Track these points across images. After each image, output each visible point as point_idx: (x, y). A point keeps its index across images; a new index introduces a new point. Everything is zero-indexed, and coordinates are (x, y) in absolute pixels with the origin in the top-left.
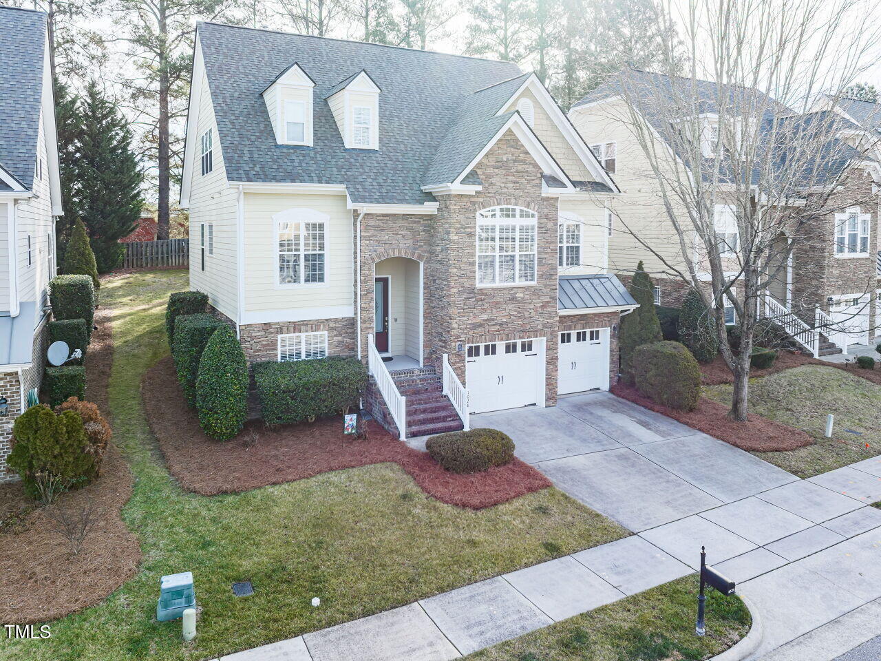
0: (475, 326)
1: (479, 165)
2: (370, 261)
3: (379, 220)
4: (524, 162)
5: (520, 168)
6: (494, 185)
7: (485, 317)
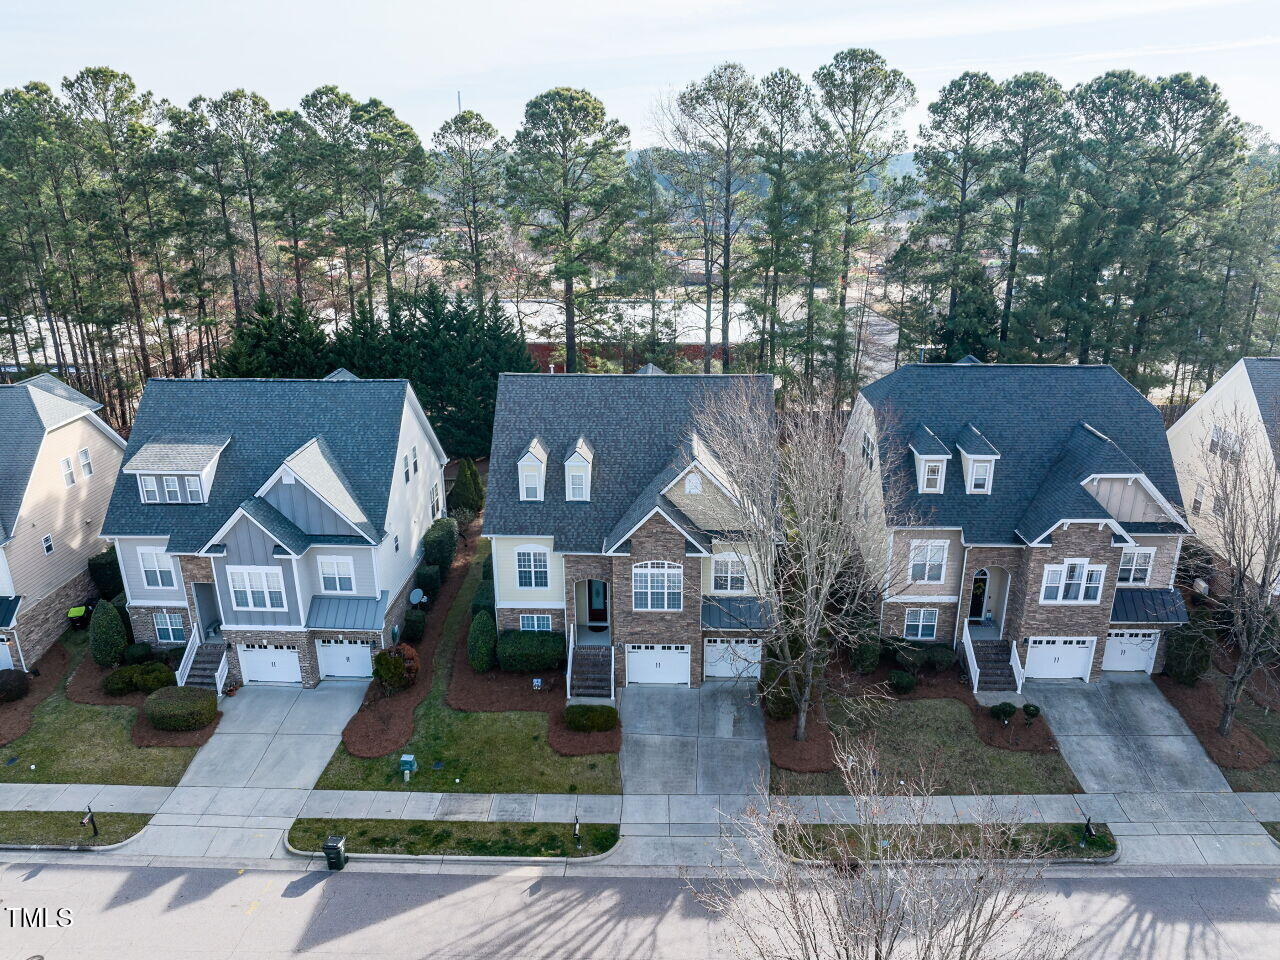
0: (632, 634)
1: (633, 536)
2: (571, 581)
3: (577, 560)
4: (671, 533)
5: (667, 537)
6: (647, 548)
7: (640, 629)
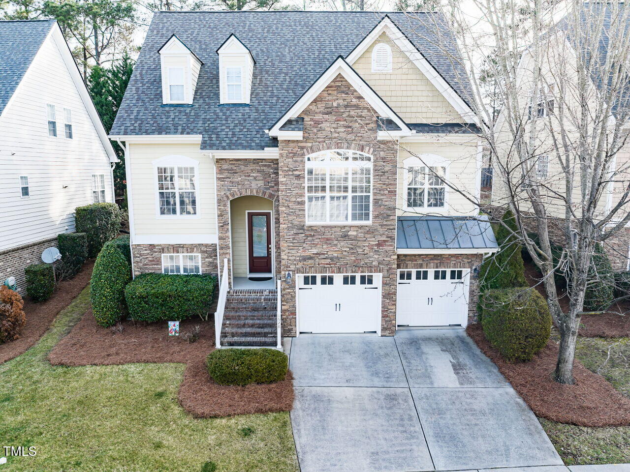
0: (305, 259)
1: (306, 112)
2: (225, 199)
3: (232, 164)
4: (357, 107)
5: (352, 113)
6: (324, 130)
7: (315, 251)
